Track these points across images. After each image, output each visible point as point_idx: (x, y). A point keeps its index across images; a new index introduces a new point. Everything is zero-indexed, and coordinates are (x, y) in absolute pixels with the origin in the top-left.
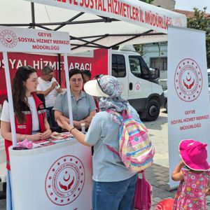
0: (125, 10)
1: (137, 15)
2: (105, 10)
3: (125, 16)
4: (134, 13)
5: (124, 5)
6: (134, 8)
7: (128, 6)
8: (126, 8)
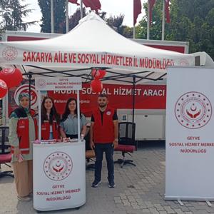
0: (117, 60)
1: (130, 62)
2: (98, 63)
3: (118, 64)
4: (127, 61)
5: (118, 57)
6: (127, 58)
7: (121, 57)
8: (119, 59)
